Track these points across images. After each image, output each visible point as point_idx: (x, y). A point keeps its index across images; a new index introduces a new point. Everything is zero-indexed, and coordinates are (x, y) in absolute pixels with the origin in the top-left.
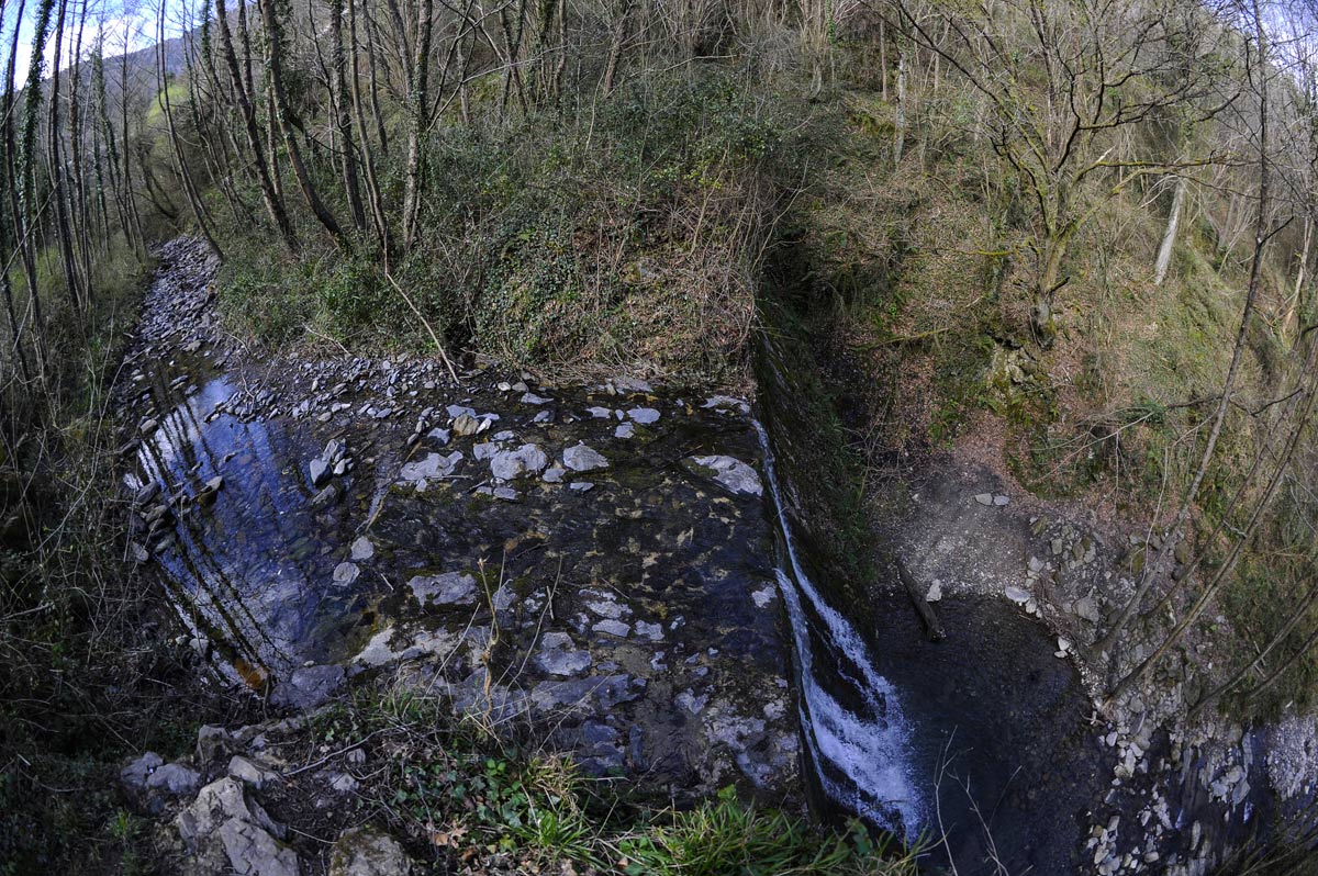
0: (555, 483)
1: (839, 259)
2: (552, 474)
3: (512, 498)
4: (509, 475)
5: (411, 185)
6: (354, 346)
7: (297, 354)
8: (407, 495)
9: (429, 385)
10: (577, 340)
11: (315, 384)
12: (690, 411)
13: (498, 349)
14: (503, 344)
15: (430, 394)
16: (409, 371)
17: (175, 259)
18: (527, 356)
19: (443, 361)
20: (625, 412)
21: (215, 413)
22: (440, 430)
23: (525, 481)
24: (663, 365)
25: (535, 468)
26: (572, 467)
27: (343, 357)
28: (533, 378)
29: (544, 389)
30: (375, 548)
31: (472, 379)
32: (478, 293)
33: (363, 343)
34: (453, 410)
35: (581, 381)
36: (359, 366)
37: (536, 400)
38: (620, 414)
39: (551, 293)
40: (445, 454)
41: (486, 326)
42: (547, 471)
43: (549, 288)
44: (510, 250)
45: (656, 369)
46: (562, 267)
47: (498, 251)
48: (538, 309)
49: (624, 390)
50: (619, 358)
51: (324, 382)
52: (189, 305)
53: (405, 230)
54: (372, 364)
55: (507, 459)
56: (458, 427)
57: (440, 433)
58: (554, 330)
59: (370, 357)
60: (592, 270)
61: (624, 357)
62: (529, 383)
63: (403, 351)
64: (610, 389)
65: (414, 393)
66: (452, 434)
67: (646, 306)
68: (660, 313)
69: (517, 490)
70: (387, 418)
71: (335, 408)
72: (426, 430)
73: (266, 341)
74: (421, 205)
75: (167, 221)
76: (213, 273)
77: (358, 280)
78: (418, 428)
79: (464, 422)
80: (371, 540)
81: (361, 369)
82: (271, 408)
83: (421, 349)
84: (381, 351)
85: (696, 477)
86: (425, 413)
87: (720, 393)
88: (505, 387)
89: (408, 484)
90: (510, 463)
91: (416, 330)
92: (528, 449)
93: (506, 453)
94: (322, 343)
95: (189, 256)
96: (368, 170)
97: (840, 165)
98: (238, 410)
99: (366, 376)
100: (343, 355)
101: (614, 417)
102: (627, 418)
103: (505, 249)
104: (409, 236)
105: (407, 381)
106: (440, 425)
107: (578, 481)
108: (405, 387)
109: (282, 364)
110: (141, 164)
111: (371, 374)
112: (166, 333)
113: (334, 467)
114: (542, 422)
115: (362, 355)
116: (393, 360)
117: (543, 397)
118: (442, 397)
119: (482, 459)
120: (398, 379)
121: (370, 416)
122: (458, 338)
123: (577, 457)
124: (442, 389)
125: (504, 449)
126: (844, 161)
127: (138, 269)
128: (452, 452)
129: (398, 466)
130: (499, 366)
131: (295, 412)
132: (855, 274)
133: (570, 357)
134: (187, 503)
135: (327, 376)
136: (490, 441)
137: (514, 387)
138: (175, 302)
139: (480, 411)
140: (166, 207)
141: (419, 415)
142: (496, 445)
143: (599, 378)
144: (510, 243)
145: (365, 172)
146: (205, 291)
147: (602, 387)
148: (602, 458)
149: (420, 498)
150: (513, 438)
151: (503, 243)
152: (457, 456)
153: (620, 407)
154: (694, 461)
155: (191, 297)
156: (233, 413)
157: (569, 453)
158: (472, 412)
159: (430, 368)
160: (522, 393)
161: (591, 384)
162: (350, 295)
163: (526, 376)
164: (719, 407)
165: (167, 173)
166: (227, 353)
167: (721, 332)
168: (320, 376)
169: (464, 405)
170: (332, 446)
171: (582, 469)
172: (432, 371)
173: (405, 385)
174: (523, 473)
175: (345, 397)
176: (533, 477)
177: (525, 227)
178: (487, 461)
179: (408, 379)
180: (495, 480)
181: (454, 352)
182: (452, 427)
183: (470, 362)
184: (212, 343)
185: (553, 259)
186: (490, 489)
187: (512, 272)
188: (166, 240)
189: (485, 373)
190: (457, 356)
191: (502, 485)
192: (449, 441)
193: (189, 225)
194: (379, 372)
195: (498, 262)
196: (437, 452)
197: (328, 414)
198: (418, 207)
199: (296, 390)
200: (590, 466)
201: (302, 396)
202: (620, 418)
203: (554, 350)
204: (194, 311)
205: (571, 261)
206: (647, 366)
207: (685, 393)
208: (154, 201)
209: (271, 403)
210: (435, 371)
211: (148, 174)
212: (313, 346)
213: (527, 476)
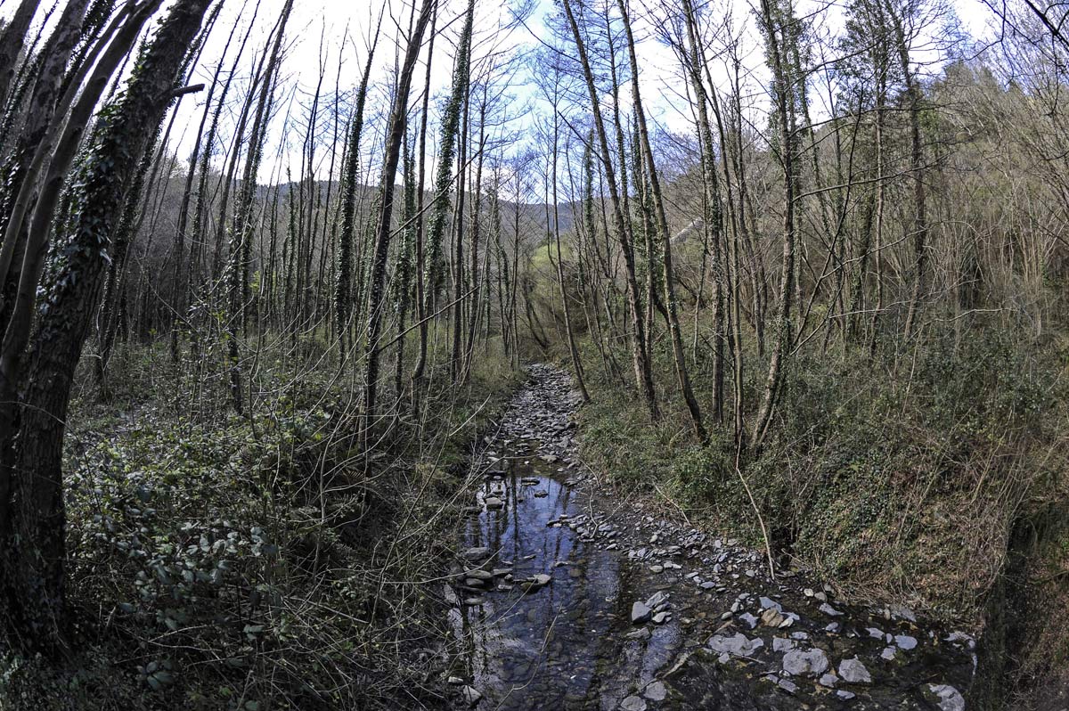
0: (827, 687)
1: (1041, 498)
2: (829, 679)
3: (791, 691)
4: (796, 671)
5: (767, 397)
6: (695, 518)
7: (642, 505)
8: (708, 661)
9: (750, 573)
10: (875, 567)
11: (654, 538)
12: (936, 643)
13: (811, 558)
14: (817, 556)
15: (749, 581)
16: (736, 555)
17: (541, 379)
18: (834, 571)
19: (766, 557)
20: (893, 636)
21: (559, 522)
22: (751, 615)
23: (805, 680)
24: (930, 600)
25: (816, 670)
26: (844, 676)
27: (683, 524)
28: (833, 591)
29: (838, 603)
30: (667, 695)
31: (786, 578)
32: (809, 507)
33: (703, 518)
34: (765, 601)
35: (867, 602)
36: (695, 537)
37: (831, 611)
38: (889, 638)
39: (867, 522)
40: (750, 637)
41: (808, 537)
42: (825, 675)
43: (866, 518)
44: (841, 477)
45: (923, 602)
46: (879, 500)
47: (832, 474)
48: (853, 533)
49: (896, 616)
50: (899, 588)
51: (661, 538)
52: (551, 423)
53: (755, 434)
54: (706, 538)
55: (798, 657)
56: (766, 618)
57: (750, 619)
58: (861, 555)
59: (706, 532)
60: (901, 508)
61: (905, 587)
62: (828, 594)
63: (735, 537)
64: (887, 613)
65: (736, 576)
66: (759, 621)
67: (932, 546)
68: (939, 554)
69: (797, 685)
70: (709, 589)
71: (668, 564)
72: (740, 612)
73: (618, 484)
74: (773, 417)
75: (538, 347)
76: (575, 406)
77: (712, 465)
78: (734, 608)
79: (772, 615)
80: (666, 687)
81: (696, 540)
82: (610, 541)
83: (750, 541)
84: (716, 531)
85: (926, 702)
86: (742, 596)
87: (959, 629)
88: (809, 593)
89: (713, 653)
90: (800, 661)
91: (750, 523)
92: (816, 653)
93: (798, 652)
94: (669, 506)
95: (554, 383)
96: (738, 376)
97: (1052, 406)
98: (580, 530)
99: (699, 547)
100: (682, 522)
101: (884, 638)
102: (894, 643)
103: (838, 475)
104: (758, 439)
105: (732, 564)
106: (753, 612)
107: (845, 690)
108: (729, 569)
109: (627, 508)
110: (525, 295)
111: (704, 546)
112: (526, 436)
113: (654, 615)
114: (831, 632)
115: (699, 529)
116: (724, 542)
117: (836, 609)
118: (758, 587)
119: (778, 651)
120: (726, 560)
121: (695, 583)
122: (782, 539)
123: (852, 669)
124: (759, 580)
125: (798, 648)
126: (1055, 402)
127: (510, 374)
128: (756, 637)
129: (708, 634)
130: (809, 573)
131: (632, 554)
132: (1049, 512)
133: (865, 580)
134: (509, 581)
135: (665, 534)
136: (788, 637)
137: (817, 595)
138: (538, 414)
139: (786, 609)
140: (541, 338)
141: (737, 597)
142: (793, 642)
143: (881, 603)
144: (843, 471)
145: (735, 377)
146: (567, 419)
147: (881, 611)
148: (868, 674)
149: (719, 667)
150: (806, 640)
151: (837, 469)
152: (759, 643)
153: (891, 632)
154: (929, 687)
155: (553, 417)
156: (575, 530)
157: (846, 665)
158: (779, 608)
159: (754, 558)
160: (822, 602)
161: (874, 606)
162: (703, 476)
163: (827, 588)
164: (956, 642)
165: (546, 311)
166: (579, 478)
167: (978, 576)
168: (659, 532)
169: (773, 599)
170: (658, 597)
171: (851, 680)
172: (755, 562)
173: (730, 566)
174: (807, 673)
175: (677, 559)
176: (814, 678)
177: (855, 459)
178: (781, 654)
179: (734, 562)
180: (783, 672)
181: (776, 550)
182: (761, 616)
183: (786, 564)
184: (568, 464)
185: (873, 493)
186: (776, 679)
187: (839, 496)
188: (535, 361)
189: (796, 576)
190: (777, 555)
191: (787, 677)
192: (755, 628)
193: (557, 359)
194: (710, 548)
195: (829, 485)
196: (743, 633)
197: (661, 568)
198: (771, 418)
199: (636, 535)
200: (858, 679)
201: (641, 543)
202: (889, 642)
203: (855, 572)
204: (555, 430)
205: (887, 496)
206: (918, 598)
207: (936, 626)
208: (531, 328)
209: (611, 537)
210: (757, 563)
211: (529, 307)
212: (660, 505)
213: (809, 676)
